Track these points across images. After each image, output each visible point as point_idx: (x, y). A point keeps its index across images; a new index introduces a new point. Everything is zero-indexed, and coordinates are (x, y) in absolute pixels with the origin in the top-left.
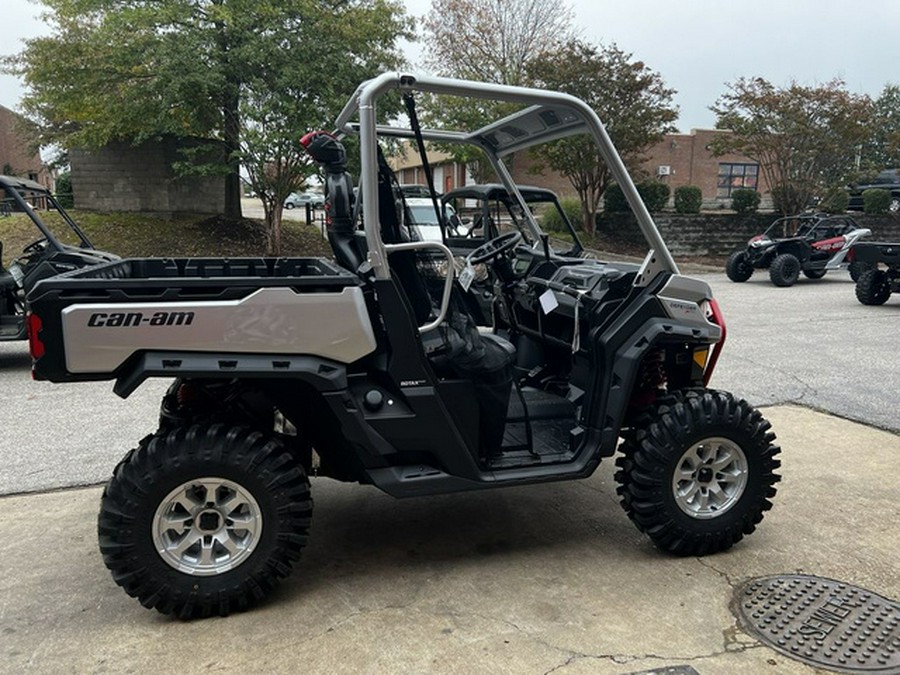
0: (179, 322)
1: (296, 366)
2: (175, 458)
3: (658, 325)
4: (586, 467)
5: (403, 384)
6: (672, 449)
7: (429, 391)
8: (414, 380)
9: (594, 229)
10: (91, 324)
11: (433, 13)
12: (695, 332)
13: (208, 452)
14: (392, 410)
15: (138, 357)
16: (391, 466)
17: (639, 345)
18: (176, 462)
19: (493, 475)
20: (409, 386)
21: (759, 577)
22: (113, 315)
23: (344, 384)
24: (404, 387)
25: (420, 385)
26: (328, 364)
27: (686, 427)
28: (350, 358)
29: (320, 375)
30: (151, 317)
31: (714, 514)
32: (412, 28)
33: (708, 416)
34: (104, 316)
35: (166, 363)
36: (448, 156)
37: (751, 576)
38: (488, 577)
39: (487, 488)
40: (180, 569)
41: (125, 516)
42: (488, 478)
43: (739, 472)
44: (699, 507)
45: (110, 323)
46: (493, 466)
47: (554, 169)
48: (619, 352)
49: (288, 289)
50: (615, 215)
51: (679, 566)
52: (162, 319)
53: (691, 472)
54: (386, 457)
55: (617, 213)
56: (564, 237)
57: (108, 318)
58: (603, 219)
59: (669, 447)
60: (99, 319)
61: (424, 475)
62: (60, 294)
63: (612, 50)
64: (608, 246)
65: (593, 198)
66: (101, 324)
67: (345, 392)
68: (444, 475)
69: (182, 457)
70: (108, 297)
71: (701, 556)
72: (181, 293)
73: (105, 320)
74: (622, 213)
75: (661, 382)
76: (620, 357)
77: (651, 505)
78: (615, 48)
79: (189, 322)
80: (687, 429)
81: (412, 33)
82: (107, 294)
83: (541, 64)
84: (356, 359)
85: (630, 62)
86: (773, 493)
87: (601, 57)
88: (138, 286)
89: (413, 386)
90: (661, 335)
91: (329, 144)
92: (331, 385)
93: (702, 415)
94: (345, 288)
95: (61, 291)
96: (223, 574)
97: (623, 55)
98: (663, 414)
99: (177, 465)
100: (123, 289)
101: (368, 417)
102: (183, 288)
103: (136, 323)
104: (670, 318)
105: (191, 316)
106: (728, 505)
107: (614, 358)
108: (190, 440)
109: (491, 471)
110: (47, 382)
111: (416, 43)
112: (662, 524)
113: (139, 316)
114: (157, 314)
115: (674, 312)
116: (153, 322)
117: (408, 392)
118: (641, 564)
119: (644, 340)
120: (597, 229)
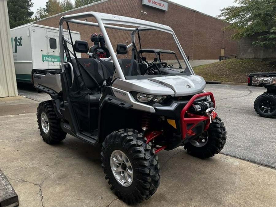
1: (50, 91)
5: (64, 101)
12: (122, 104)
19: (79, 135)
22: (36, 76)
23: (56, 98)
44: (120, 178)
49: (50, 73)
67: (55, 100)
68: (70, 129)
84: (59, 92)
101: (60, 108)
104: (115, 96)
105: (41, 77)
114: (39, 77)
115: (116, 94)
117: (65, 104)
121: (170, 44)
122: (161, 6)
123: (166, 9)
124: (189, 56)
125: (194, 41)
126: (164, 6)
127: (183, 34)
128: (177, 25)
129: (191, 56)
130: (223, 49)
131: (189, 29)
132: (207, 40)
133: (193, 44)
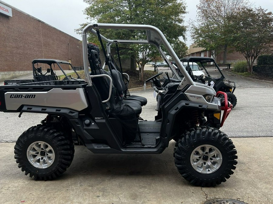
0: (32, 97)
1: (62, 111)
2: (31, 135)
3: (183, 103)
4: (158, 150)
5: (96, 118)
6: (189, 147)
7: (104, 121)
8: (99, 117)
9: (252, 71)
10: (11, 97)
11: (201, 4)
12: (200, 106)
13: (40, 134)
14: (93, 126)
15: (22, 106)
16: (93, 143)
17: (176, 110)
18: (31, 136)
19: (125, 149)
20: (98, 119)
21: (220, 199)
22: (16, 95)
23: (77, 117)
24: (96, 119)
25: (101, 119)
26: (72, 111)
27: (194, 140)
28: (80, 110)
29: (69, 114)
30: (25, 96)
31: (208, 173)
32: (185, 10)
33: (204, 137)
34: (14, 95)
35: (28, 109)
36: (204, 49)
37: (217, 197)
38: (125, 182)
39: (123, 153)
40: (34, 166)
41: (19, 149)
42: (123, 150)
43: (219, 158)
44: (202, 169)
45: (15, 97)
46: (127, 147)
47: (237, 51)
48: (169, 112)
49: (61, 88)
50: (261, 66)
51: (192, 189)
52: (28, 96)
53: (199, 156)
54: (91, 140)
55: (262, 65)
56: (240, 74)
57: (15, 96)
58: (256, 68)
59: (188, 146)
60: (12, 96)
61: (102, 147)
62: (4, 89)
63: (260, 9)
64: (257, 77)
65: (251, 61)
66: (13, 97)
67: (76, 120)
68: (109, 148)
69: (33, 135)
70: (15, 90)
71: (203, 187)
72: (33, 89)
73: (14, 96)
74: (264, 65)
75: (197, 123)
76: (169, 113)
77: (182, 166)
78: (261, 8)
79: (34, 97)
80: (195, 141)
81: (185, 11)
82: (15, 89)
83: (232, 16)
84: (81, 110)
85: (266, 13)
86: (234, 168)
87: (255, 12)
88: (21, 87)
89: (99, 119)
90: (183, 107)
91: (91, 46)
92: (72, 117)
93: (201, 136)
94: (77, 89)
95: (4, 88)
96: (44, 169)
97: (264, 10)
98: (187, 134)
99: (32, 137)
100: (19, 88)
101: (85, 128)
102: (33, 88)
103: (21, 97)
104: (190, 101)
105: (35, 95)
106: (214, 170)
107: (168, 113)
108: (35, 130)
109: (126, 148)
110: (3, 112)
111: (186, 14)
112: (186, 173)
113: (22, 95)
114: (26, 95)
115: (191, 99)
116: (25, 97)
117: (97, 121)
118: (179, 186)
119: (178, 108)
120: (253, 71)
121: (20, 54)
122: (4, 10)
123: (10, 14)
124: (41, 67)
125: (44, 52)
126: (8, 11)
127: (32, 44)
128: (24, 33)
129: (44, 67)
130: (70, 60)
131: (37, 39)
132: (55, 51)
133: (43, 55)
